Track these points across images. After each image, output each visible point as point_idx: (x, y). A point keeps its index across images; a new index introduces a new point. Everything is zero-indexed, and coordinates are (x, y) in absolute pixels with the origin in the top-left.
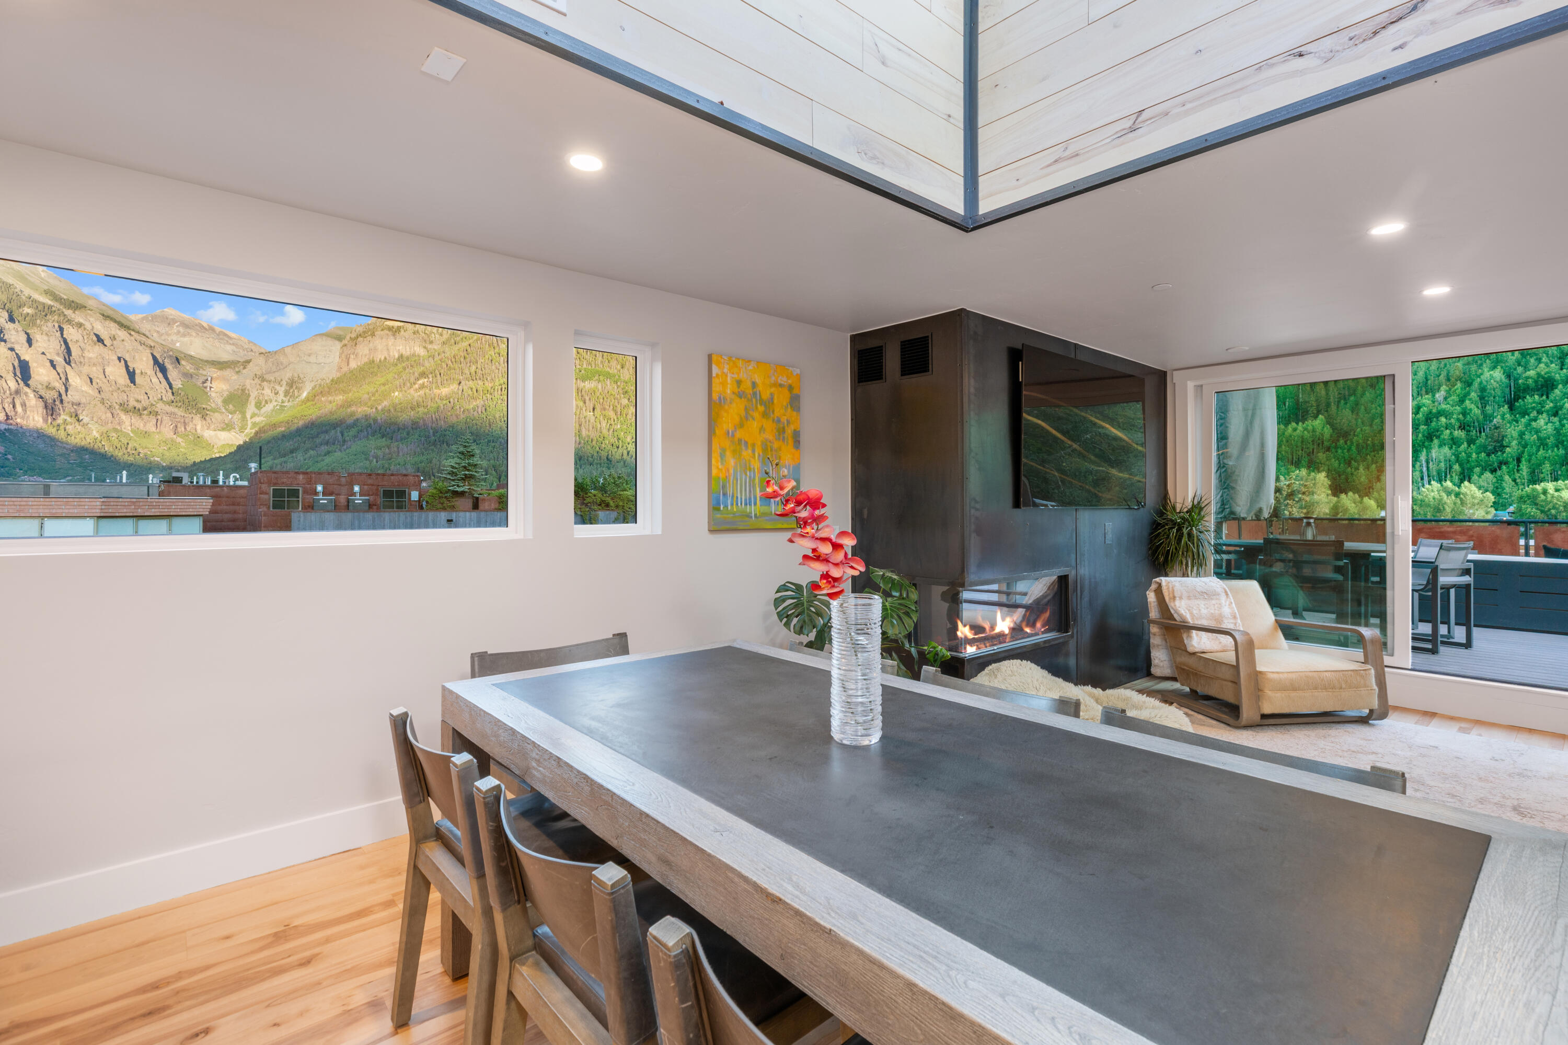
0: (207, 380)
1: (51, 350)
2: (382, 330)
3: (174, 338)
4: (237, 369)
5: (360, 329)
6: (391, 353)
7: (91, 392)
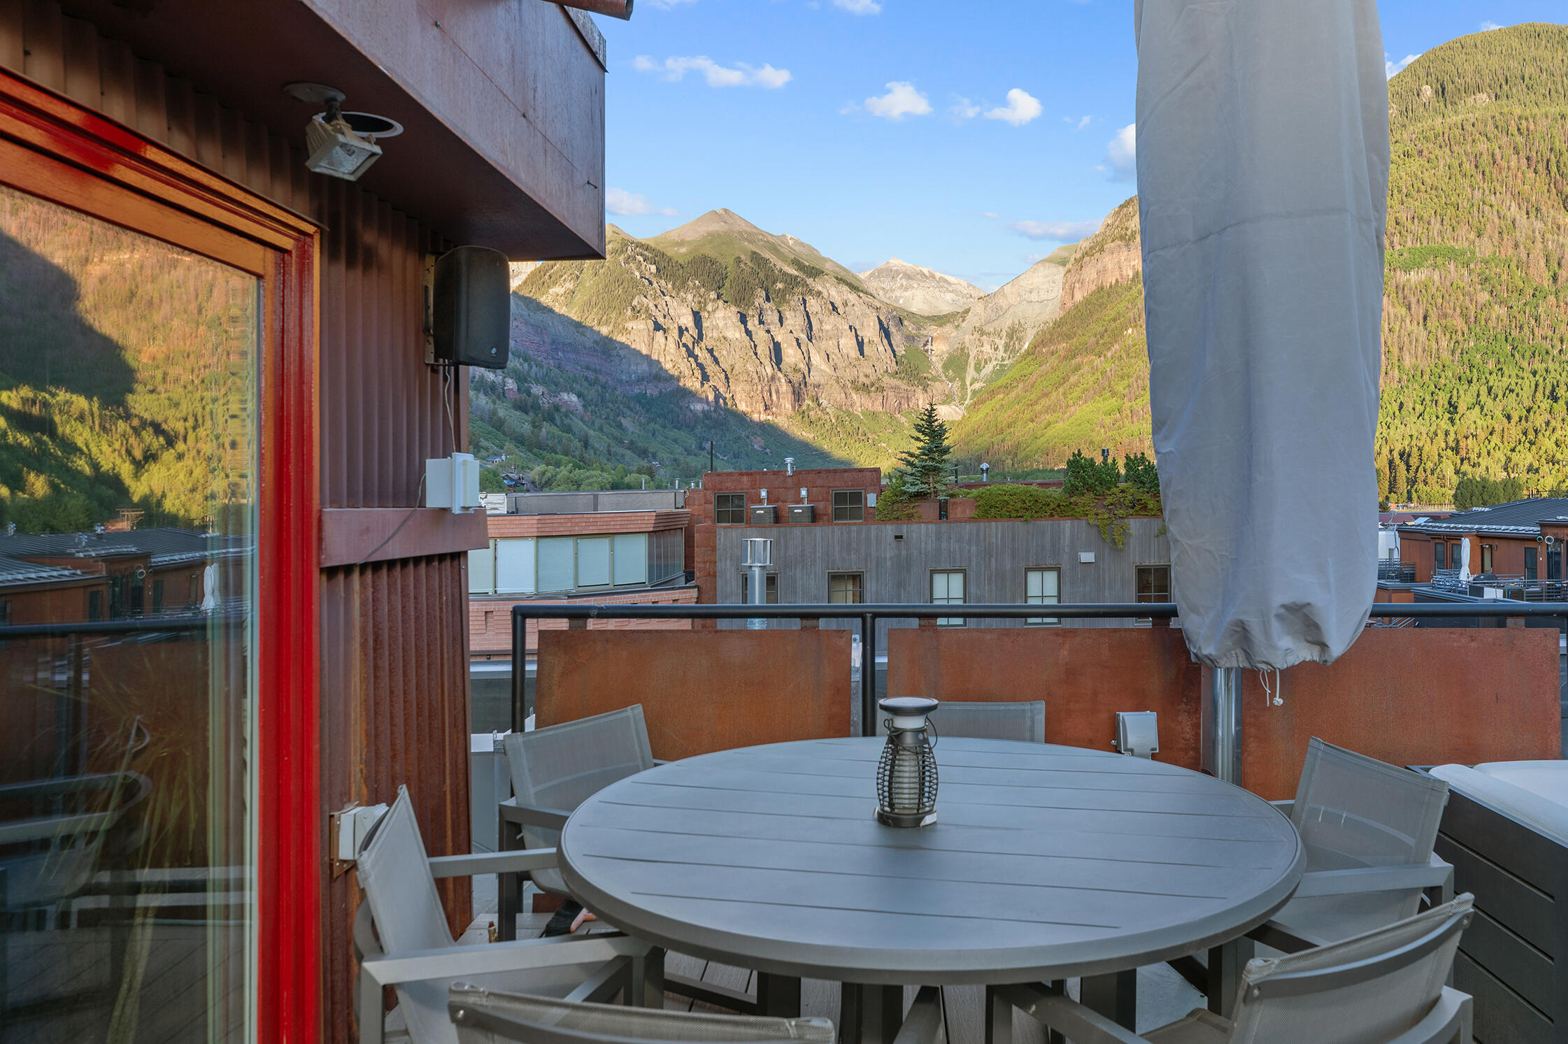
0: (928, 341)
1: (797, 327)
2: (1113, 241)
3: (898, 293)
4: (956, 324)
5: (1086, 245)
6: (1124, 273)
7: (828, 370)
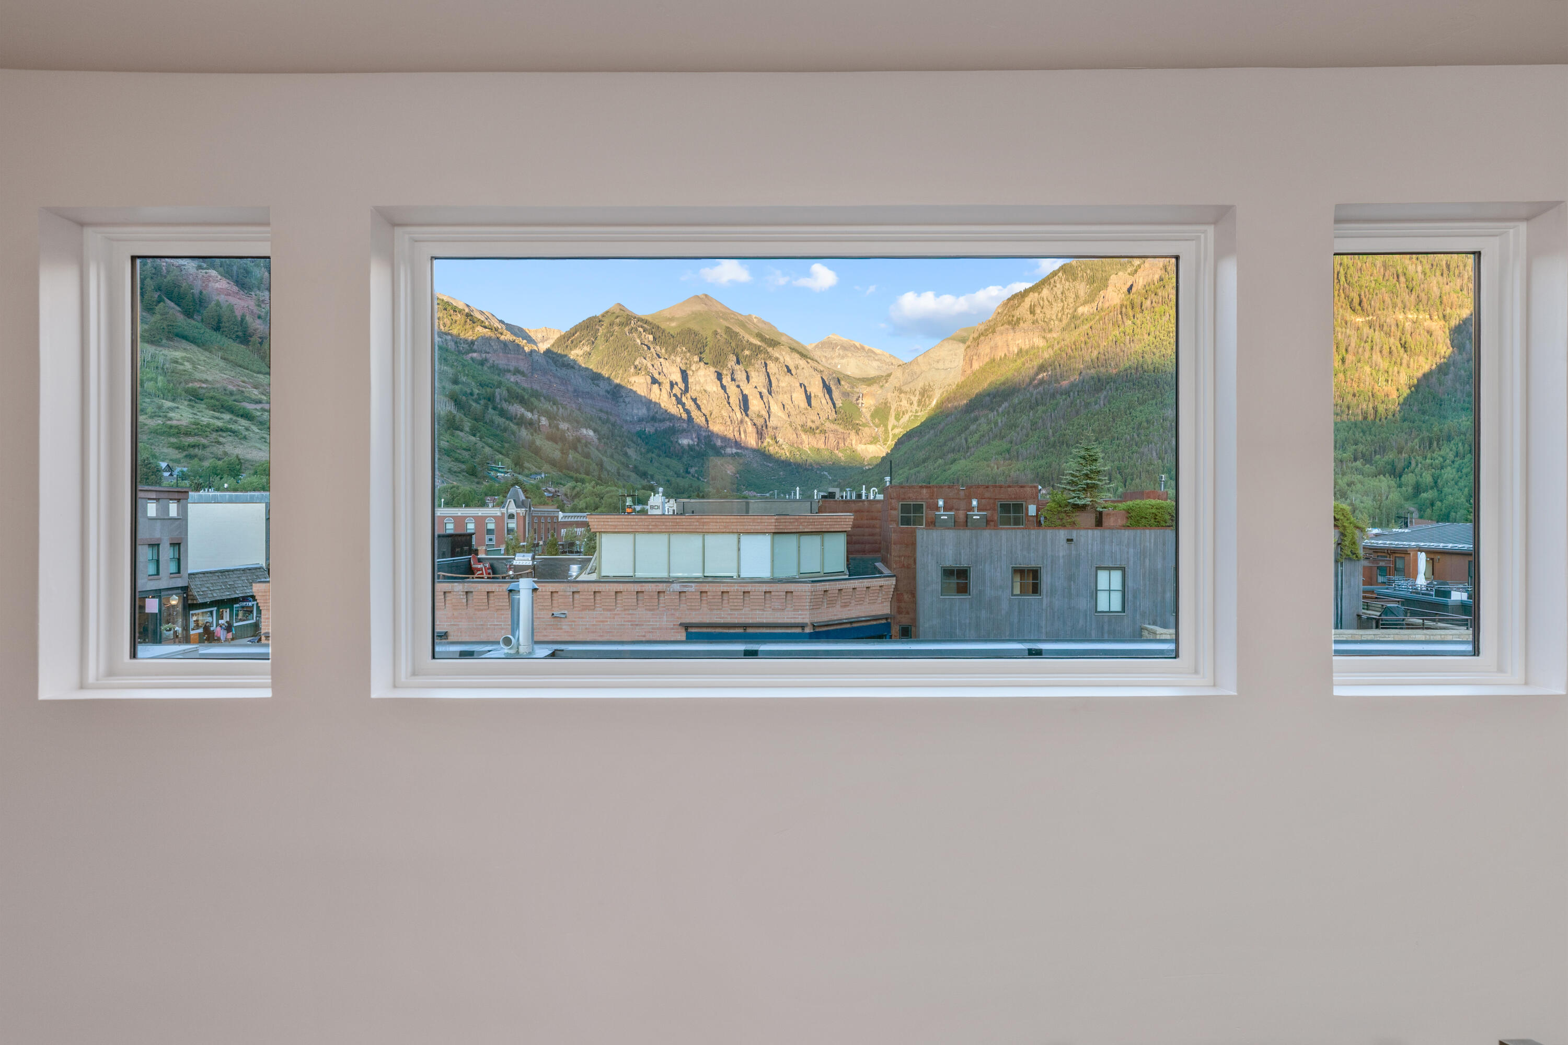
0: (859, 397)
1: (760, 384)
2: (1002, 325)
3: (836, 360)
4: (881, 384)
5: (982, 328)
6: (1011, 349)
7: (783, 416)
